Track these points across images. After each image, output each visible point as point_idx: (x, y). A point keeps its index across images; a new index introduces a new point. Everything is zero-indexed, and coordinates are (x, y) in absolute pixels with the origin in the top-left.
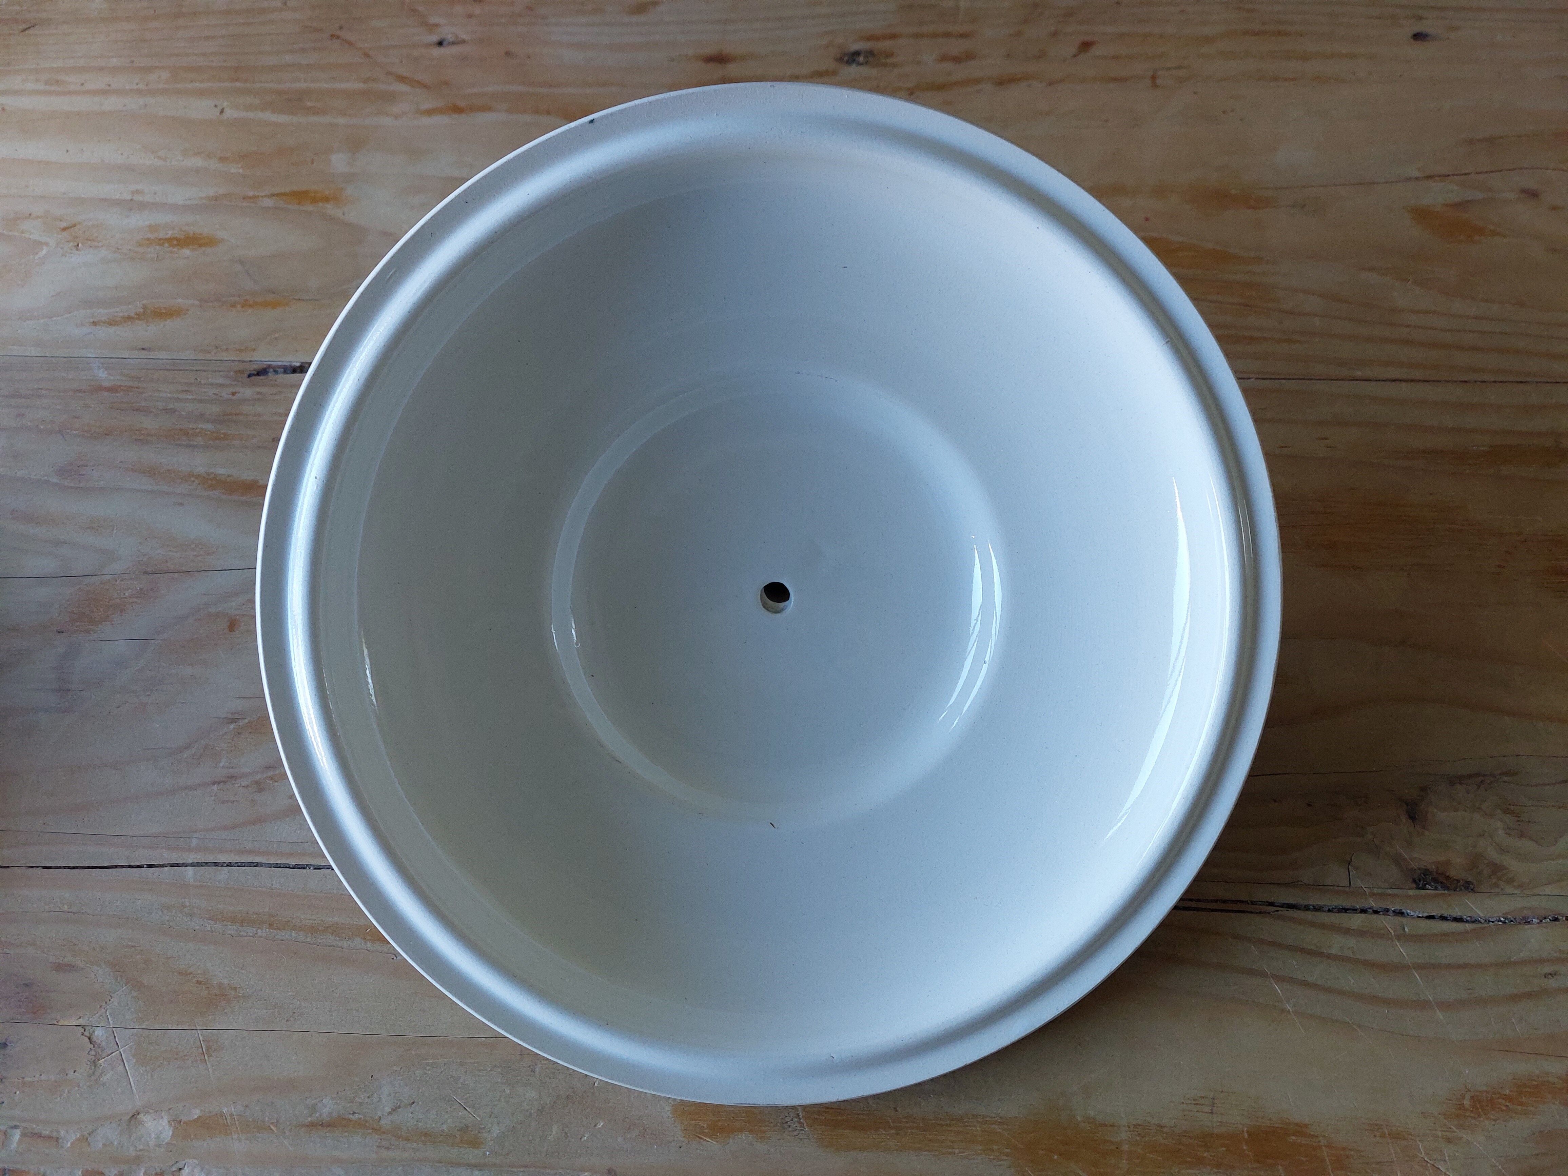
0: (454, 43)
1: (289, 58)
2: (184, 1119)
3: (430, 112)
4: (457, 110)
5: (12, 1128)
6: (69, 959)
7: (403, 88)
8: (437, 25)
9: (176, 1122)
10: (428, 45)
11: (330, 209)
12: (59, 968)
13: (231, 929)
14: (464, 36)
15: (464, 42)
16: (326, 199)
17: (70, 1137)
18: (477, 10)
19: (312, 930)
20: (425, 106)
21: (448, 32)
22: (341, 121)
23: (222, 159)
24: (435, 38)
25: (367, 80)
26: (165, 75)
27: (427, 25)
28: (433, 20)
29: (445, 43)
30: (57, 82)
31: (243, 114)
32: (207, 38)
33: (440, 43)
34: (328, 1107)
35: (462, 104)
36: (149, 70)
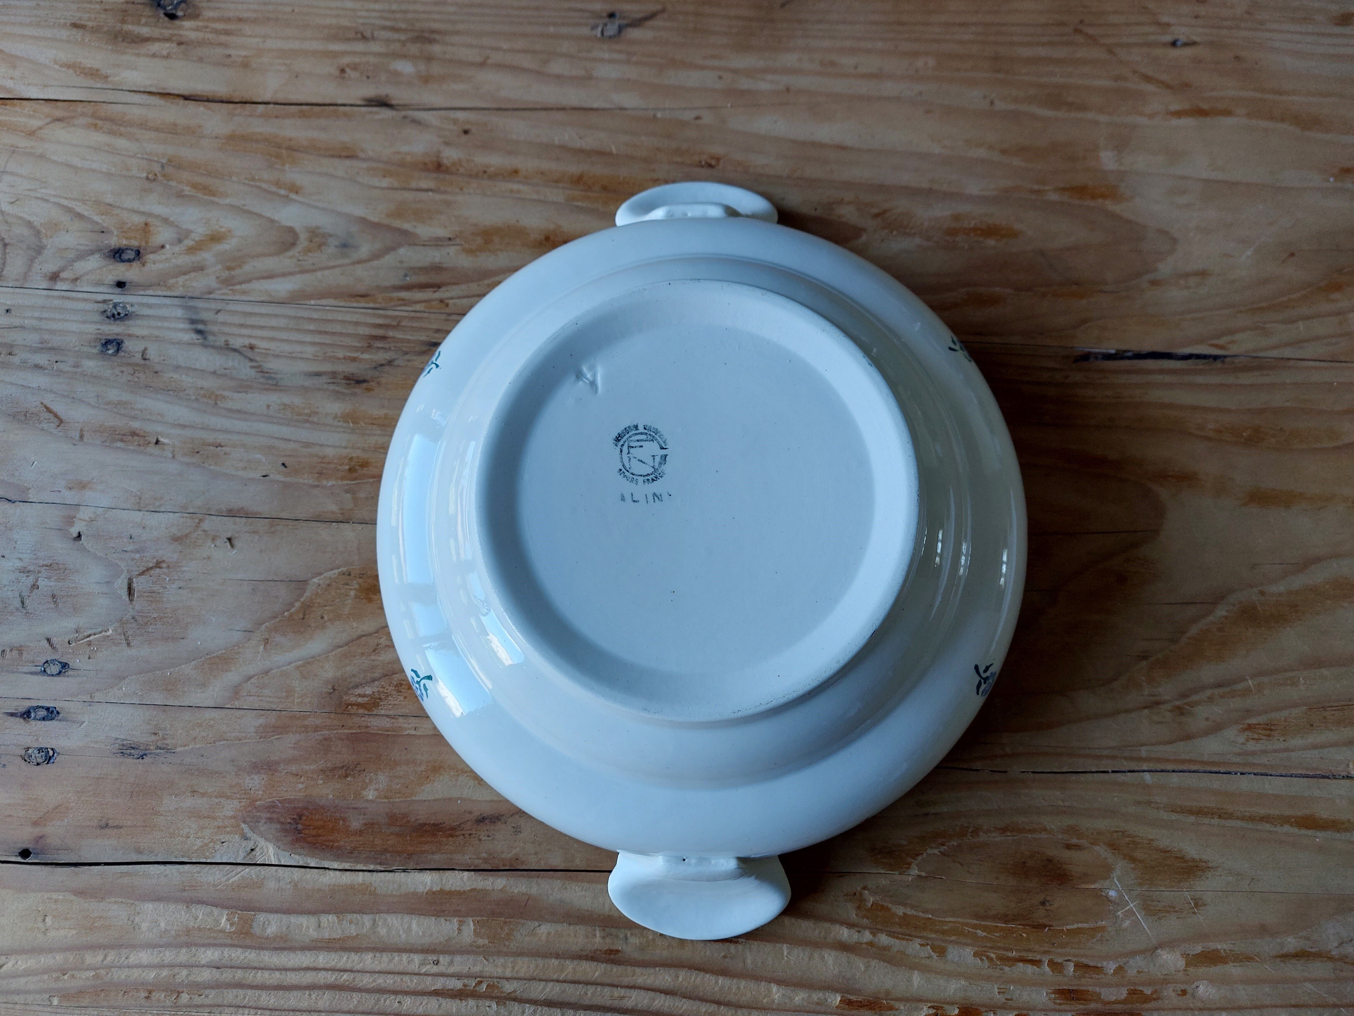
0: (1186, 45)
1: (1042, 52)
2: (1192, 953)
3: (1179, 114)
4: (1200, 113)
5: (1066, 961)
6: (1074, 841)
7: (1150, 88)
8: (1168, 25)
9: (1185, 955)
10: (1165, 45)
11: (1110, 205)
12: (1068, 847)
13: (1192, 819)
14: (1195, 38)
15: (1194, 44)
16: (1103, 196)
17: (1111, 967)
18: (1202, 10)
19: (1252, 819)
20: (1175, 107)
21: (1181, 33)
22: (1103, 118)
23: (1004, 152)
24: (1169, 38)
25: (1117, 78)
26: (931, 62)
27: (1159, 24)
28: (1165, 19)
29: (1179, 43)
30: (832, 64)
31: (1012, 107)
32: (962, 25)
33: (1174, 44)
34: (1292, 943)
35: (1205, 106)
36: (916, 54)
